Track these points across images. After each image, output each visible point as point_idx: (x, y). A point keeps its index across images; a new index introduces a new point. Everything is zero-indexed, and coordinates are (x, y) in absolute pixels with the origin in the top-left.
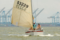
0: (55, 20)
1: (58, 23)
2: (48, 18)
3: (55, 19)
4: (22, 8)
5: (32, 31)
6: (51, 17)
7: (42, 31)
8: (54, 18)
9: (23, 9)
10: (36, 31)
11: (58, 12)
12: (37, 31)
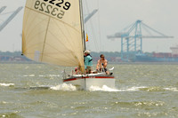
0: (128, 45)
1: (139, 54)
2: (109, 37)
3: (130, 42)
4: (51, 10)
5: (82, 77)
6: (119, 36)
7: (110, 76)
8: (127, 39)
9: (56, 12)
10: (93, 77)
11: (139, 21)
12: (97, 77)
